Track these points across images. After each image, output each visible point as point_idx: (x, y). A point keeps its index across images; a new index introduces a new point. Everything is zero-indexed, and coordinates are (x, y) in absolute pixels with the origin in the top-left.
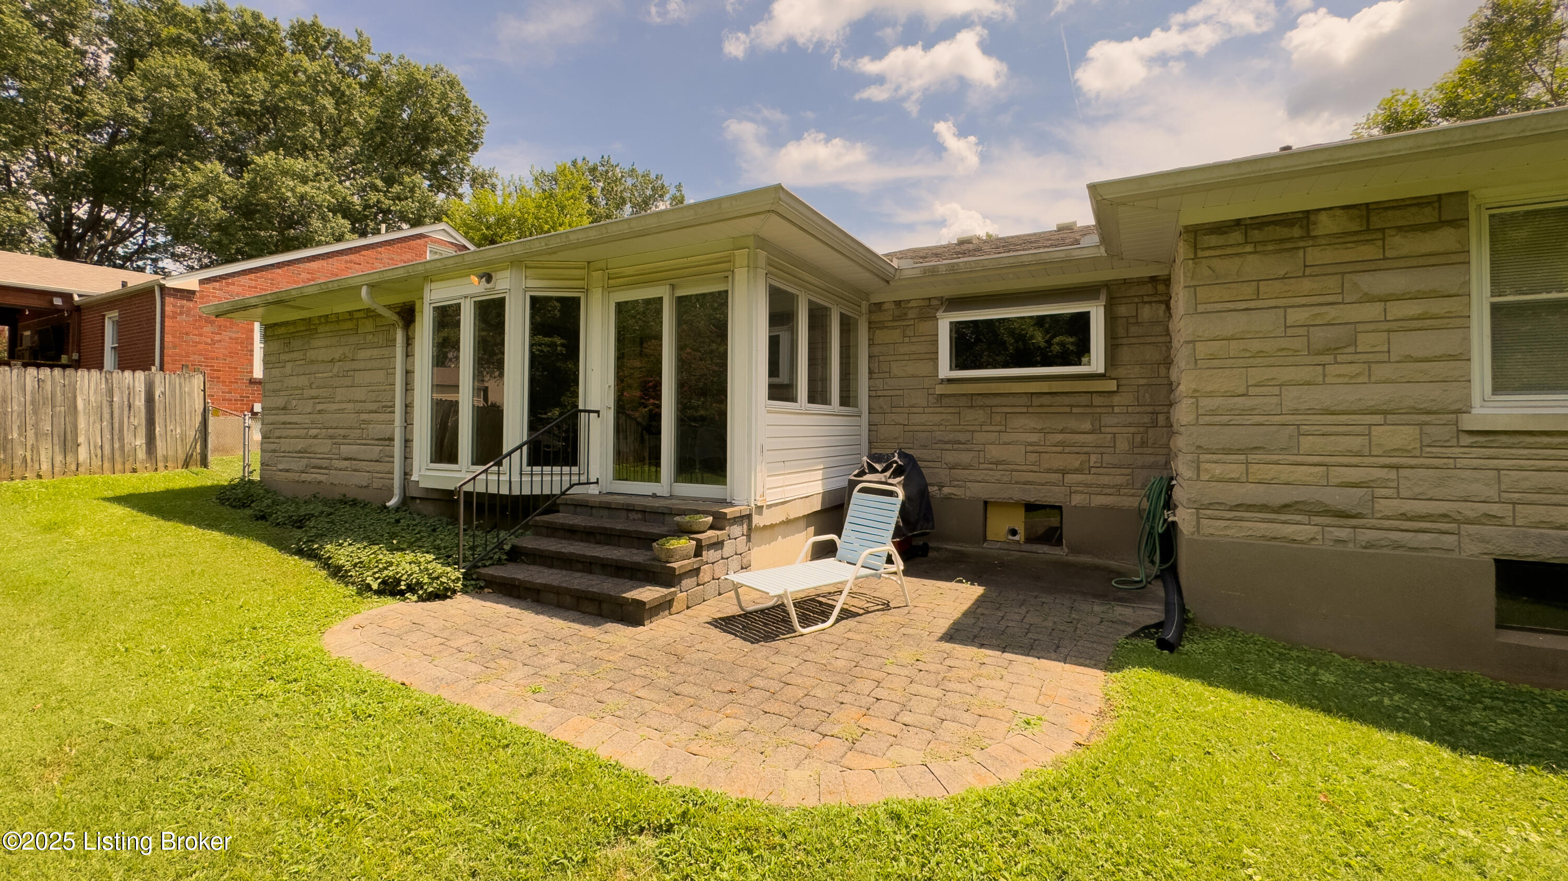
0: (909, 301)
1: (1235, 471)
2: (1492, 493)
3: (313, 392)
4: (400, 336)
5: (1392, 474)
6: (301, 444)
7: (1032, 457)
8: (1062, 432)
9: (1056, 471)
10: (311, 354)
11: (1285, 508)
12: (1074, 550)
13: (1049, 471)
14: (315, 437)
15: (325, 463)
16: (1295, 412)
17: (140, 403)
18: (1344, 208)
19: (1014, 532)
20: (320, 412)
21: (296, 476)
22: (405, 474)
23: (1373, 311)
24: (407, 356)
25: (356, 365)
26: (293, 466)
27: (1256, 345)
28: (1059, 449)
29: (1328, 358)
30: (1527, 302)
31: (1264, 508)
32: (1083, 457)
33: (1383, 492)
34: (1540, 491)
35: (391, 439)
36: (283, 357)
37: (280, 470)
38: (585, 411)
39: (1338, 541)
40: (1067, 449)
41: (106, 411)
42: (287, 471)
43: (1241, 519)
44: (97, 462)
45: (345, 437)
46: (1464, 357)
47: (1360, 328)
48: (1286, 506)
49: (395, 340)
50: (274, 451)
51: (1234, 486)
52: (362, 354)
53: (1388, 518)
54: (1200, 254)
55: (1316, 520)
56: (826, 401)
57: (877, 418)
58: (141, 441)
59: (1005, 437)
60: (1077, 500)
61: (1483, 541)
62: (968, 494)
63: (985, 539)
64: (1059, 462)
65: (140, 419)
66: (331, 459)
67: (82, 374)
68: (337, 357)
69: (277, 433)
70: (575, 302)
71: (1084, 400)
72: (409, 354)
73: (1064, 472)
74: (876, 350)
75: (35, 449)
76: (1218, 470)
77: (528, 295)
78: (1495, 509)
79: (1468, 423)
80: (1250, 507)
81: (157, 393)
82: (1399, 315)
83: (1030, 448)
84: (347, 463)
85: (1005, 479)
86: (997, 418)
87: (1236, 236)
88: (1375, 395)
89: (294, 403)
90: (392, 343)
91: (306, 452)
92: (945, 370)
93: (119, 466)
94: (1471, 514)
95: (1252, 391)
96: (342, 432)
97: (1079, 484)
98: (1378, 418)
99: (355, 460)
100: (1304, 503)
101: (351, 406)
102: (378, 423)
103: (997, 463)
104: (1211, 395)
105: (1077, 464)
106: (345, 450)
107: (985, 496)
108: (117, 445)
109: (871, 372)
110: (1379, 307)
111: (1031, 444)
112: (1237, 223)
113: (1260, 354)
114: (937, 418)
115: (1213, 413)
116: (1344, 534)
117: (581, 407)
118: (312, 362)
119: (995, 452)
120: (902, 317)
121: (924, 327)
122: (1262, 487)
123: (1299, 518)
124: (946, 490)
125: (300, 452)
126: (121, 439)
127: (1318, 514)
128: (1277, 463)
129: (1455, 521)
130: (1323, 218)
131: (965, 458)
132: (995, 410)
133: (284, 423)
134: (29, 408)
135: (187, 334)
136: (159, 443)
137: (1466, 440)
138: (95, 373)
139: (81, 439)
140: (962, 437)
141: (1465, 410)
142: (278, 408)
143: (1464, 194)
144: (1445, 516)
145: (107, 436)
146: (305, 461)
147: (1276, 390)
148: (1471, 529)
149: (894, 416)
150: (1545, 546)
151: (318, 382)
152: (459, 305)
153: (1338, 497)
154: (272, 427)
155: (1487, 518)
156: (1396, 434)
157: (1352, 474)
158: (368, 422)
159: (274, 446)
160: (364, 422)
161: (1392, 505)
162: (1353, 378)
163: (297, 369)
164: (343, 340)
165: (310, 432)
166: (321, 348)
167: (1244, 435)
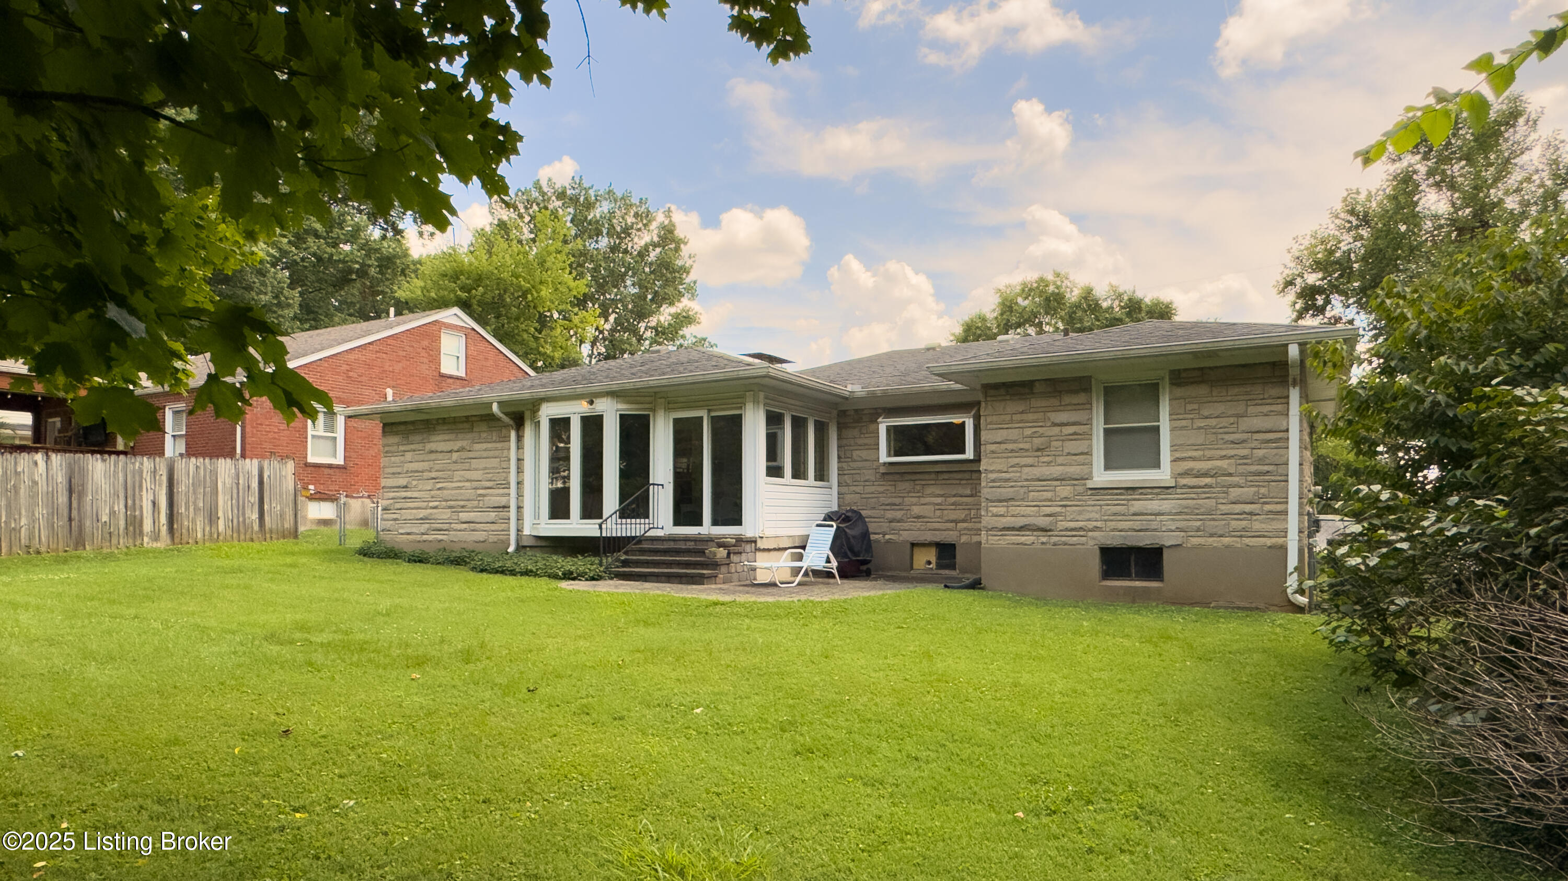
0: (863, 410)
1: (1002, 510)
2: (1097, 516)
3: (433, 475)
4: (513, 434)
5: (1063, 510)
6: (422, 513)
7: (938, 513)
8: (954, 496)
9: (952, 521)
10: (429, 446)
11: (1021, 528)
12: (962, 572)
13: (948, 521)
14: (435, 508)
15: (446, 526)
16: (1027, 480)
17: (255, 485)
18: (1046, 380)
19: (929, 563)
20: (439, 489)
21: (418, 538)
22: (518, 530)
23: (1056, 430)
24: (518, 449)
25: (471, 455)
26: (414, 530)
27: (1010, 446)
28: (953, 507)
29: (1039, 453)
30: (1117, 428)
31: (1013, 529)
32: (967, 512)
33: (1060, 518)
34: (1115, 514)
35: (506, 507)
36: (402, 448)
37: (402, 534)
38: (654, 484)
39: (1043, 543)
40: (958, 507)
41: (235, 491)
42: (408, 534)
43: (1005, 535)
44: (229, 532)
45: (463, 507)
46: (1088, 453)
47: (1052, 439)
48: (1022, 527)
49: (509, 437)
50: (395, 520)
51: (1001, 518)
52: (477, 447)
53: (1061, 531)
54: (988, 399)
55: (1035, 533)
56: (805, 477)
57: (845, 489)
58: (255, 516)
59: (923, 500)
60: (964, 539)
61: (1094, 539)
62: (901, 538)
63: (912, 568)
64: (953, 515)
65: (254, 498)
66: (450, 523)
67: (221, 461)
68: (456, 449)
69: (398, 506)
70: (647, 417)
71: (967, 476)
72: (520, 447)
73: (956, 522)
74: (844, 442)
75: (194, 521)
76: (995, 510)
77: (618, 413)
78: (1099, 524)
79: (1090, 484)
80: (1008, 529)
81: (266, 477)
82: (1066, 433)
83: (937, 507)
84: (465, 526)
85: (923, 528)
86: (918, 488)
87: (1002, 391)
88: (1056, 471)
89: (414, 483)
90: (507, 439)
91: (427, 519)
92: (884, 457)
93: (242, 537)
94: (1091, 527)
95: (1011, 469)
96: (462, 503)
97: (965, 529)
98: (1058, 483)
99: (472, 522)
100: (1029, 525)
101: (467, 484)
102: (492, 495)
103: (918, 517)
104: (992, 472)
105: (963, 516)
106: (464, 516)
107: (911, 539)
108: (241, 519)
109: (839, 457)
110: (1059, 428)
111: (937, 504)
112: (1004, 384)
113: (1012, 451)
114: (881, 489)
115: (993, 481)
116: (1044, 539)
117: (651, 482)
118: (432, 452)
119: (916, 510)
120: (858, 421)
121: (872, 427)
122: (1013, 519)
123: (1028, 533)
124: (887, 537)
125: (421, 519)
126: (244, 514)
127: (1035, 530)
128: (1019, 506)
129: (1085, 530)
130: (1037, 384)
131: (899, 515)
132: (917, 482)
133: (405, 498)
134: (191, 488)
135: (261, 424)
136: (267, 518)
137: (1090, 492)
138: (228, 460)
139: (220, 514)
140: (897, 501)
141: (1089, 477)
142: (399, 487)
143: (1091, 377)
144: (1081, 528)
145: (235, 511)
146: (427, 526)
147: (1019, 469)
148: (1090, 534)
149: (854, 488)
150: (1115, 540)
151: (437, 467)
152: (569, 418)
153: (1042, 522)
154: (392, 501)
155: (1096, 529)
156: (1065, 491)
157: (1048, 510)
158: (484, 496)
159: (395, 516)
160: (480, 495)
161: (1063, 525)
162: (1049, 463)
163: (417, 458)
164: (460, 436)
165: (431, 504)
166: (440, 442)
167: (1006, 492)
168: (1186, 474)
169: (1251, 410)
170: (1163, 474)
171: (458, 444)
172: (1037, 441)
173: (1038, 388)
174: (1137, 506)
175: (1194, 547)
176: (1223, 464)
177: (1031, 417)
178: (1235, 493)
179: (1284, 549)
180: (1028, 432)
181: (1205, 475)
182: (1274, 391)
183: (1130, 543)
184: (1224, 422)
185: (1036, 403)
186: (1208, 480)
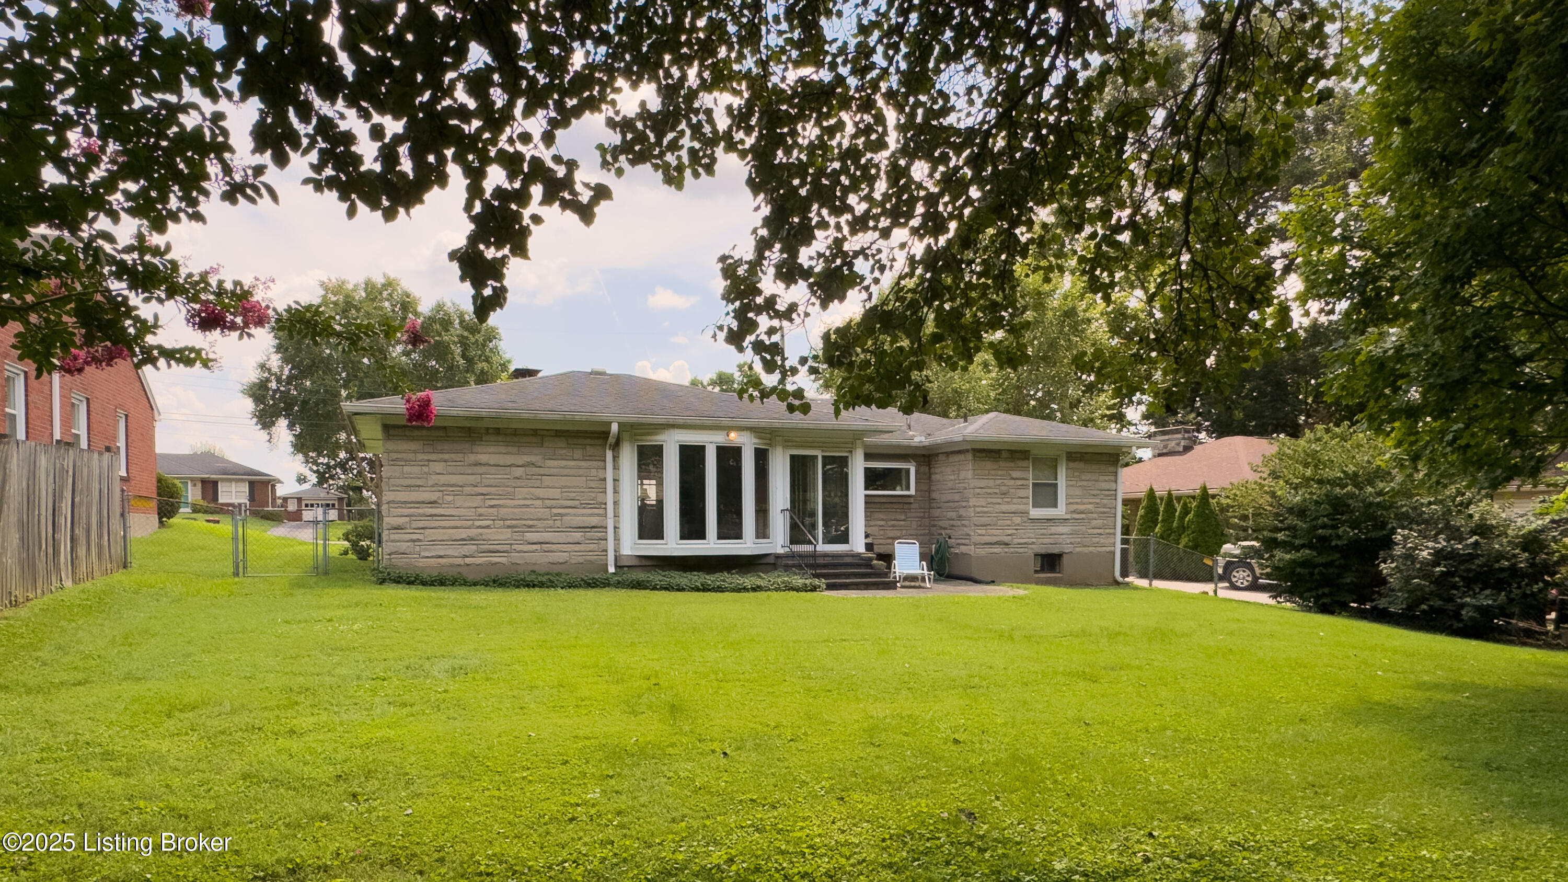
2: (1034, 536)
3: (481, 490)
4: (610, 454)
5: (1016, 532)
6: (463, 533)
8: (895, 520)
9: (891, 539)
10: (472, 458)
11: (996, 543)
13: (888, 538)
14: (488, 527)
15: (506, 548)
16: (997, 513)
18: (1008, 450)
20: (492, 506)
23: (1013, 482)
25: (541, 471)
26: (450, 553)
27: (989, 491)
28: (892, 528)
29: (1004, 496)
30: (1038, 483)
31: (990, 544)
33: (1015, 537)
34: (1042, 535)
35: (598, 527)
36: (420, 456)
37: (427, 557)
39: (1006, 552)
42: (440, 557)
45: (530, 527)
46: (1025, 497)
47: (1011, 487)
50: (416, 540)
51: (983, 537)
52: (550, 463)
53: (1015, 545)
54: (975, 459)
55: (1001, 546)
61: (1032, 549)
66: (512, 544)
68: (518, 463)
69: (415, 524)
70: (766, 451)
71: (901, 506)
72: (616, 467)
73: (893, 539)
76: (979, 531)
77: (754, 446)
78: (1034, 540)
79: (1027, 516)
80: (987, 544)
82: (1017, 484)
84: (534, 547)
87: (984, 455)
88: (1012, 508)
89: (448, 498)
91: (472, 539)
94: (1030, 542)
95: (988, 506)
96: (529, 522)
98: (1014, 515)
99: (547, 543)
100: (998, 541)
101: (539, 502)
102: (574, 515)
104: (978, 507)
106: (532, 536)
108: (101, 542)
110: (1016, 481)
113: (989, 494)
115: (978, 513)
116: (1007, 550)
118: (477, 464)
122: (990, 537)
123: (997, 546)
125: (462, 540)
127: (1001, 544)
128: (993, 529)
129: (1027, 544)
130: (1003, 452)
133: (432, 516)
136: (111, 540)
137: (1029, 521)
139: (93, 535)
141: (1027, 512)
142: (423, 503)
143: (1030, 451)
144: (1025, 543)
146: (472, 547)
147: (993, 506)
148: (1030, 546)
150: (1043, 550)
151: (488, 482)
152: (704, 447)
153: (1007, 539)
154: (407, 519)
155: (1033, 543)
156: (1017, 520)
157: (1010, 532)
158: (562, 515)
159: (414, 537)
160: (556, 515)
161: (1016, 541)
162: (1008, 503)
163: (450, 469)
164: (522, 449)
165: (478, 523)
166: (488, 454)
167: (984, 520)
168: (1074, 512)
169: (1102, 478)
170: (1061, 510)
171: (526, 459)
172: (1003, 488)
173: (1004, 454)
174: (1054, 529)
175: (1078, 553)
176: (1090, 507)
177: (1000, 473)
178: (1094, 523)
179: (1114, 553)
180: (998, 482)
181: (1082, 513)
182: (1111, 469)
183: (1050, 551)
184: (1090, 483)
185: (1002, 464)
186: (1083, 516)
